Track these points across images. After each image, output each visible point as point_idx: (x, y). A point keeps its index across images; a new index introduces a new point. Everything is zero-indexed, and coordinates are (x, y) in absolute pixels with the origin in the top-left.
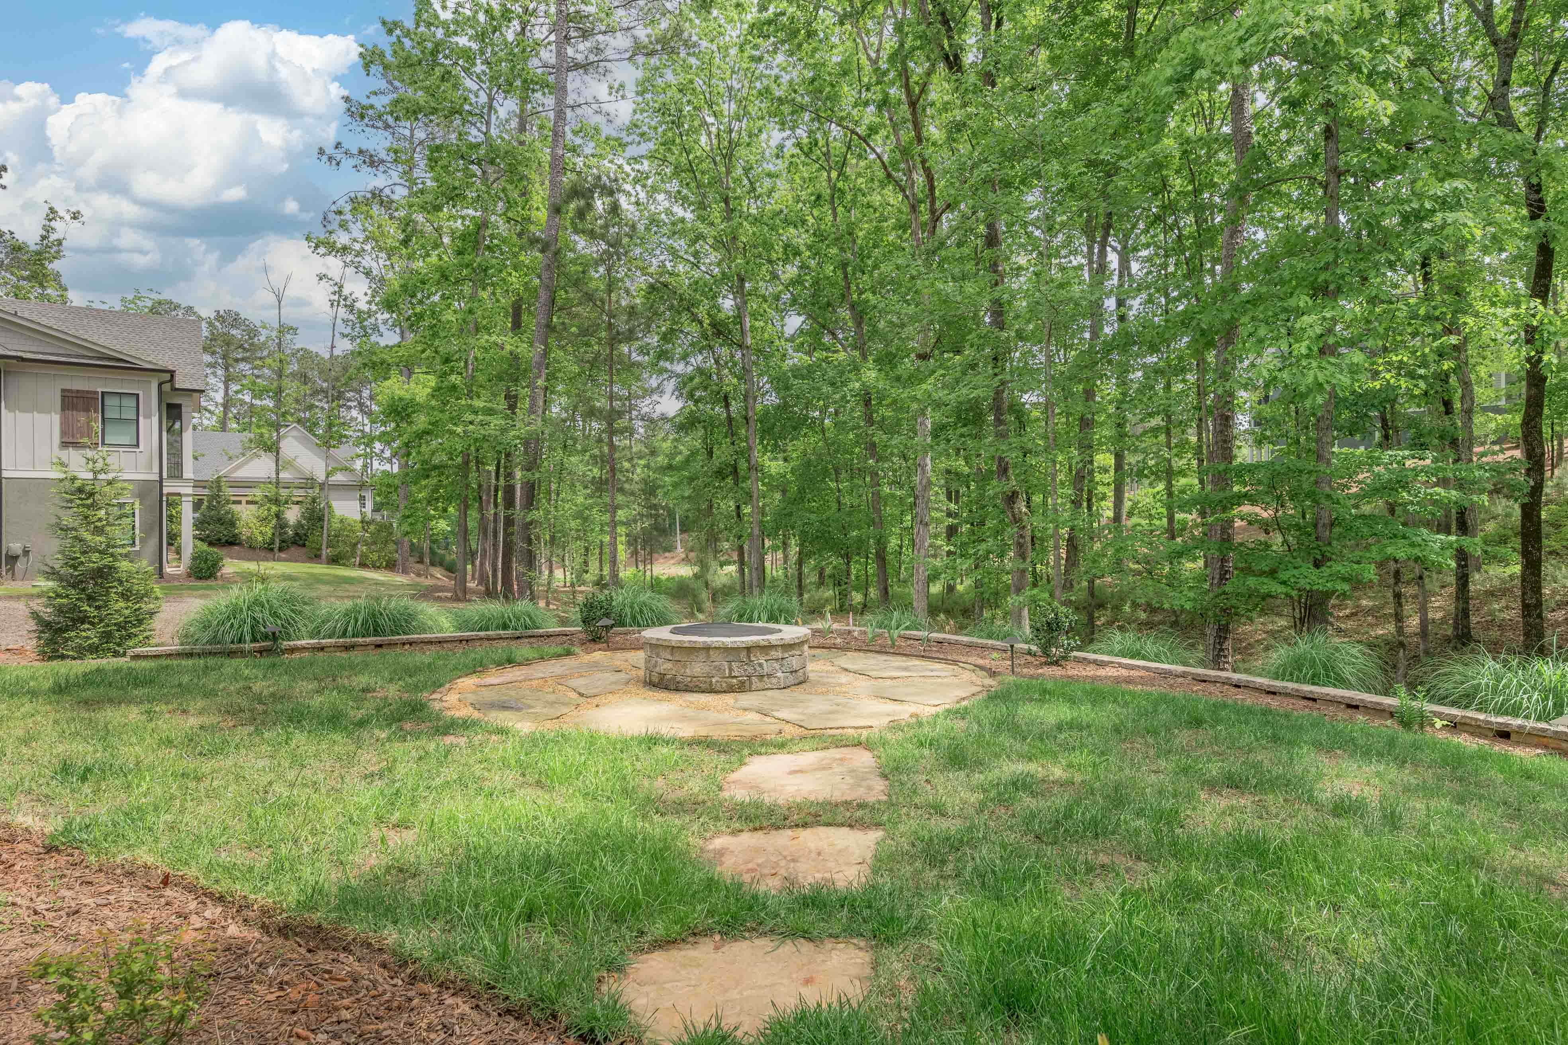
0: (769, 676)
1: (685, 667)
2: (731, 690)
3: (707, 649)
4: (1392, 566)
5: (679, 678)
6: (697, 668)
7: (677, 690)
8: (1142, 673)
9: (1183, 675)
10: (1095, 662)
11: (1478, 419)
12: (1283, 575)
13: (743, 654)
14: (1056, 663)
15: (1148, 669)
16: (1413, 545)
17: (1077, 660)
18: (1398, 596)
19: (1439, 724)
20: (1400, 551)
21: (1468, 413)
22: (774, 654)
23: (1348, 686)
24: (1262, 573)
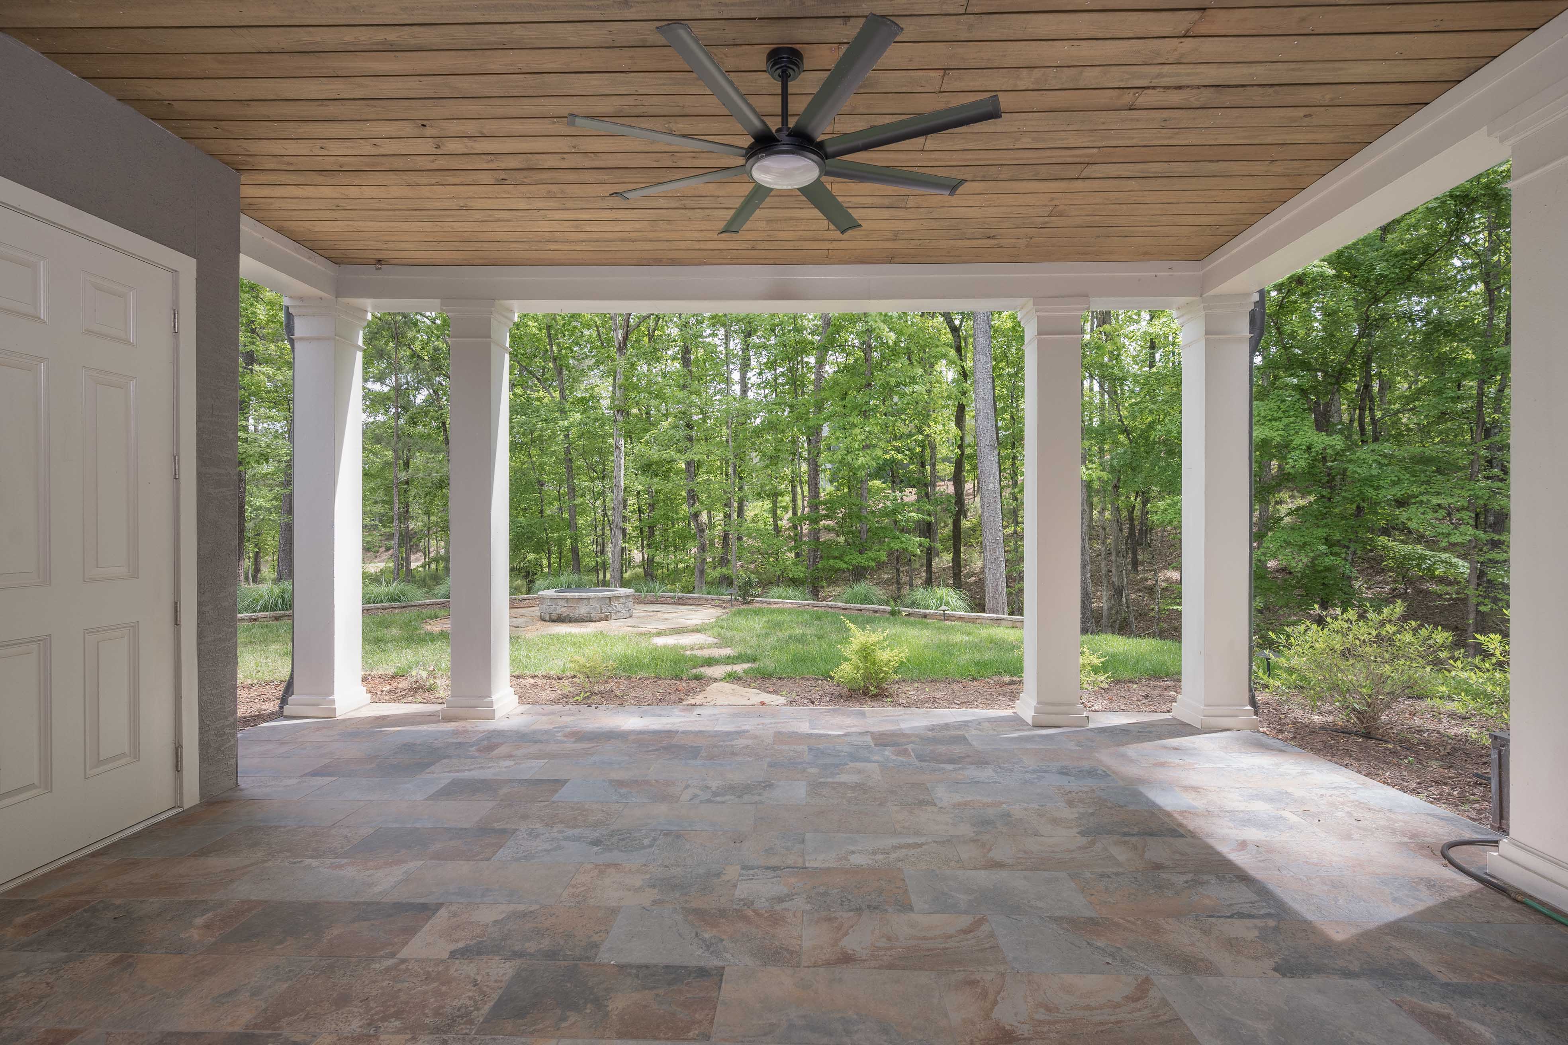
0: (620, 612)
1: (575, 609)
2: (601, 620)
3: (589, 599)
4: (896, 554)
5: (571, 615)
6: (583, 610)
7: (570, 622)
8: (790, 605)
9: (808, 605)
10: (766, 602)
11: (939, 467)
12: (846, 559)
13: (608, 601)
14: (749, 603)
15: (791, 603)
16: (901, 542)
17: (758, 602)
18: (898, 570)
19: (904, 614)
20: (896, 545)
21: (933, 466)
22: (622, 600)
23: (873, 603)
24: (835, 558)
